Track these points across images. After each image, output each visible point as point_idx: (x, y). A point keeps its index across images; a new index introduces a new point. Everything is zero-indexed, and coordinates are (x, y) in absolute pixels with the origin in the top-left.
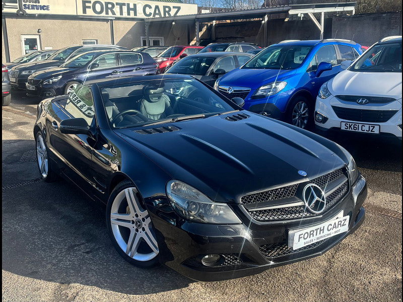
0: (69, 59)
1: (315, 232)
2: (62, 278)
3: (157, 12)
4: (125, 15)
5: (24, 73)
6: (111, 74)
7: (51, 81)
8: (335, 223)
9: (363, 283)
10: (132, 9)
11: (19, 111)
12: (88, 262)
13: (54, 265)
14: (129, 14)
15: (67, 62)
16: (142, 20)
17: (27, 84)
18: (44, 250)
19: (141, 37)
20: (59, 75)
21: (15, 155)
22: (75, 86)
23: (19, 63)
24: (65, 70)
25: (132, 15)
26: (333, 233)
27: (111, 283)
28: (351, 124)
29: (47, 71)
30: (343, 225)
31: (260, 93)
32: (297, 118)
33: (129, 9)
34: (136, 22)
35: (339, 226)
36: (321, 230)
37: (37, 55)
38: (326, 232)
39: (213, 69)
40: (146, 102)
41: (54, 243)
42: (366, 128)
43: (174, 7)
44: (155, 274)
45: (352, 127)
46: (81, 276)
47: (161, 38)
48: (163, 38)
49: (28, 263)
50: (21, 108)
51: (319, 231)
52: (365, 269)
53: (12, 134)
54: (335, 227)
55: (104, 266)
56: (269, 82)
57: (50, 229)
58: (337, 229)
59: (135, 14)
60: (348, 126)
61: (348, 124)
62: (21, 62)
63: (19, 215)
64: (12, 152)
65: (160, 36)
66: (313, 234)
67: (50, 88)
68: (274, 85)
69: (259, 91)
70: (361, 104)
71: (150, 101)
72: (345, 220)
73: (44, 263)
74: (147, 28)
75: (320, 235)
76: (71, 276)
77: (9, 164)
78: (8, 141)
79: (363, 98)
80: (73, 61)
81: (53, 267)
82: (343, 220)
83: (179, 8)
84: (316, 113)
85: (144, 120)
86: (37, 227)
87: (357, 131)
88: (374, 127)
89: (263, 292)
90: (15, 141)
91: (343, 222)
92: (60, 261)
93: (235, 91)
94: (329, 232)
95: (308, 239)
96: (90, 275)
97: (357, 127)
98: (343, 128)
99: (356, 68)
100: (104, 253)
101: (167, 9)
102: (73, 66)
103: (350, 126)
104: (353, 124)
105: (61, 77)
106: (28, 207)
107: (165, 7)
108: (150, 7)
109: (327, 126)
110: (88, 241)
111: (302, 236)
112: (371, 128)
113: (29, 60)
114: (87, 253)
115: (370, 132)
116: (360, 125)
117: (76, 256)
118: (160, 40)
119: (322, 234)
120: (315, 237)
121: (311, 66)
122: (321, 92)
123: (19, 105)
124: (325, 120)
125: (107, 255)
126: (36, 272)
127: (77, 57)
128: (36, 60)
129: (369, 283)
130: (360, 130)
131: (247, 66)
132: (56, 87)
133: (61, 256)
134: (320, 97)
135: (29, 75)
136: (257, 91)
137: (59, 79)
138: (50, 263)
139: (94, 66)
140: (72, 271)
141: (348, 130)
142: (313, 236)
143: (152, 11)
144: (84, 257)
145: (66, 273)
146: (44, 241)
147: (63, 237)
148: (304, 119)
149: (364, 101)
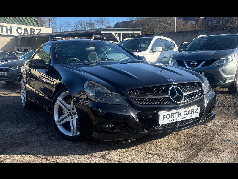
1: (175, 114)
3: (26, 32)
4: (4, 33)
8: (189, 111)
10: (9, 30)
14: (7, 32)
16: (16, 36)
19: (16, 47)
25: (9, 33)
26: (188, 117)
30: (195, 113)
33: (7, 30)
34: (12, 38)
35: (193, 113)
36: (179, 114)
38: (183, 116)
43: (37, 29)
47: (29, 48)
48: (30, 48)
51: (177, 114)
54: (189, 113)
58: (191, 115)
59: (11, 33)
65: (28, 47)
66: (173, 116)
72: (197, 109)
74: (19, 42)
75: (179, 117)
82: (195, 109)
83: (40, 30)
91: (195, 111)
94: (185, 116)
95: (170, 119)
101: (33, 31)
107: (31, 29)
108: (21, 29)
111: (166, 116)
118: (28, 49)
119: (180, 117)
120: (175, 118)
142: (173, 117)
143: (23, 31)
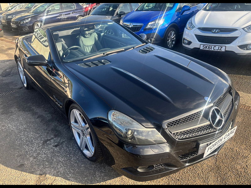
0: (34, 8)
2: (40, 170)
5: (9, 17)
6: (59, 16)
7: (25, 22)
8: (229, 133)
9: (242, 167)
11: (9, 40)
12: (57, 154)
13: (35, 158)
15: (33, 9)
17: (11, 24)
18: (27, 145)
20: (29, 18)
21: (7, 70)
22: (39, 24)
23: (6, 11)
24: (32, 15)
26: (226, 139)
27: (73, 174)
28: (207, 46)
29: (22, 15)
30: (233, 133)
31: (148, 26)
32: (170, 40)
36: (220, 141)
37: (15, 6)
38: (223, 140)
39: (118, 12)
40: (82, 38)
41: (34, 138)
42: (217, 48)
44: (102, 164)
45: (208, 47)
46: (53, 167)
49: (18, 156)
50: (10, 38)
52: (240, 154)
53: (5, 56)
55: (68, 158)
56: (154, 20)
57: (31, 126)
58: (229, 136)
60: (205, 47)
61: (205, 45)
62: (7, 10)
63: (11, 115)
64: (6, 68)
66: (216, 144)
67: (25, 26)
68: (157, 21)
69: (148, 25)
70: (215, 33)
71: (85, 37)
73: (28, 156)
76: (47, 168)
77: (4, 77)
78: (3, 60)
79: (216, 29)
80: (36, 9)
81: (34, 160)
82: (233, 130)
84: (184, 39)
85: (84, 54)
86: (22, 125)
87: (210, 50)
88: (222, 47)
89: (178, 179)
90: (8, 61)
92: (39, 154)
93: (133, 26)
95: (213, 148)
96: (59, 166)
97: (211, 47)
98: (202, 48)
99: (207, 8)
100: (67, 146)
102: (36, 12)
103: (206, 47)
104: (208, 46)
105: (30, 19)
106: (16, 109)
109: (191, 47)
110: (56, 136)
112: (220, 48)
113: (12, 9)
114: (56, 146)
115: (219, 50)
116: (213, 46)
117: (49, 150)
121: (178, 8)
122: (187, 25)
123: (9, 37)
124: (190, 43)
125: (69, 148)
126: (23, 165)
127: (38, 6)
128: (15, 9)
129: (247, 166)
130: (212, 50)
131: (139, 9)
132: (28, 25)
133: (39, 150)
134: (187, 28)
135: (12, 18)
136: (147, 25)
137: (29, 20)
138: (32, 156)
139: (48, 12)
140: (47, 163)
141: (205, 49)
144: (54, 150)
145: (43, 165)
146: (28, 137)
147: (39, 134)
148: (173, 41)
149: (217, 31)
